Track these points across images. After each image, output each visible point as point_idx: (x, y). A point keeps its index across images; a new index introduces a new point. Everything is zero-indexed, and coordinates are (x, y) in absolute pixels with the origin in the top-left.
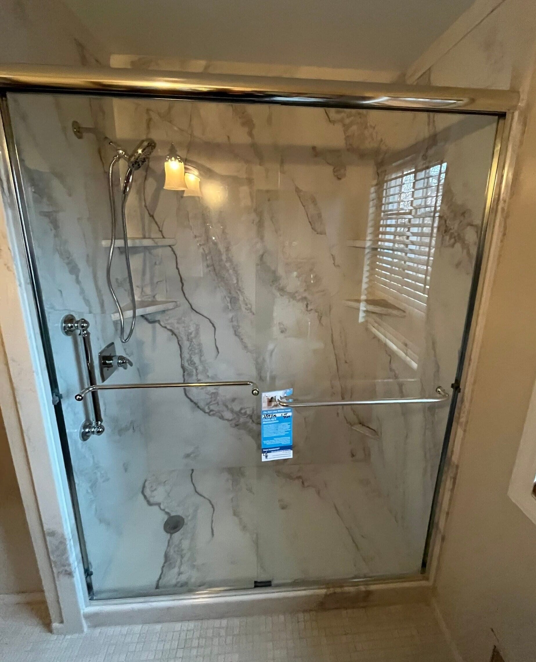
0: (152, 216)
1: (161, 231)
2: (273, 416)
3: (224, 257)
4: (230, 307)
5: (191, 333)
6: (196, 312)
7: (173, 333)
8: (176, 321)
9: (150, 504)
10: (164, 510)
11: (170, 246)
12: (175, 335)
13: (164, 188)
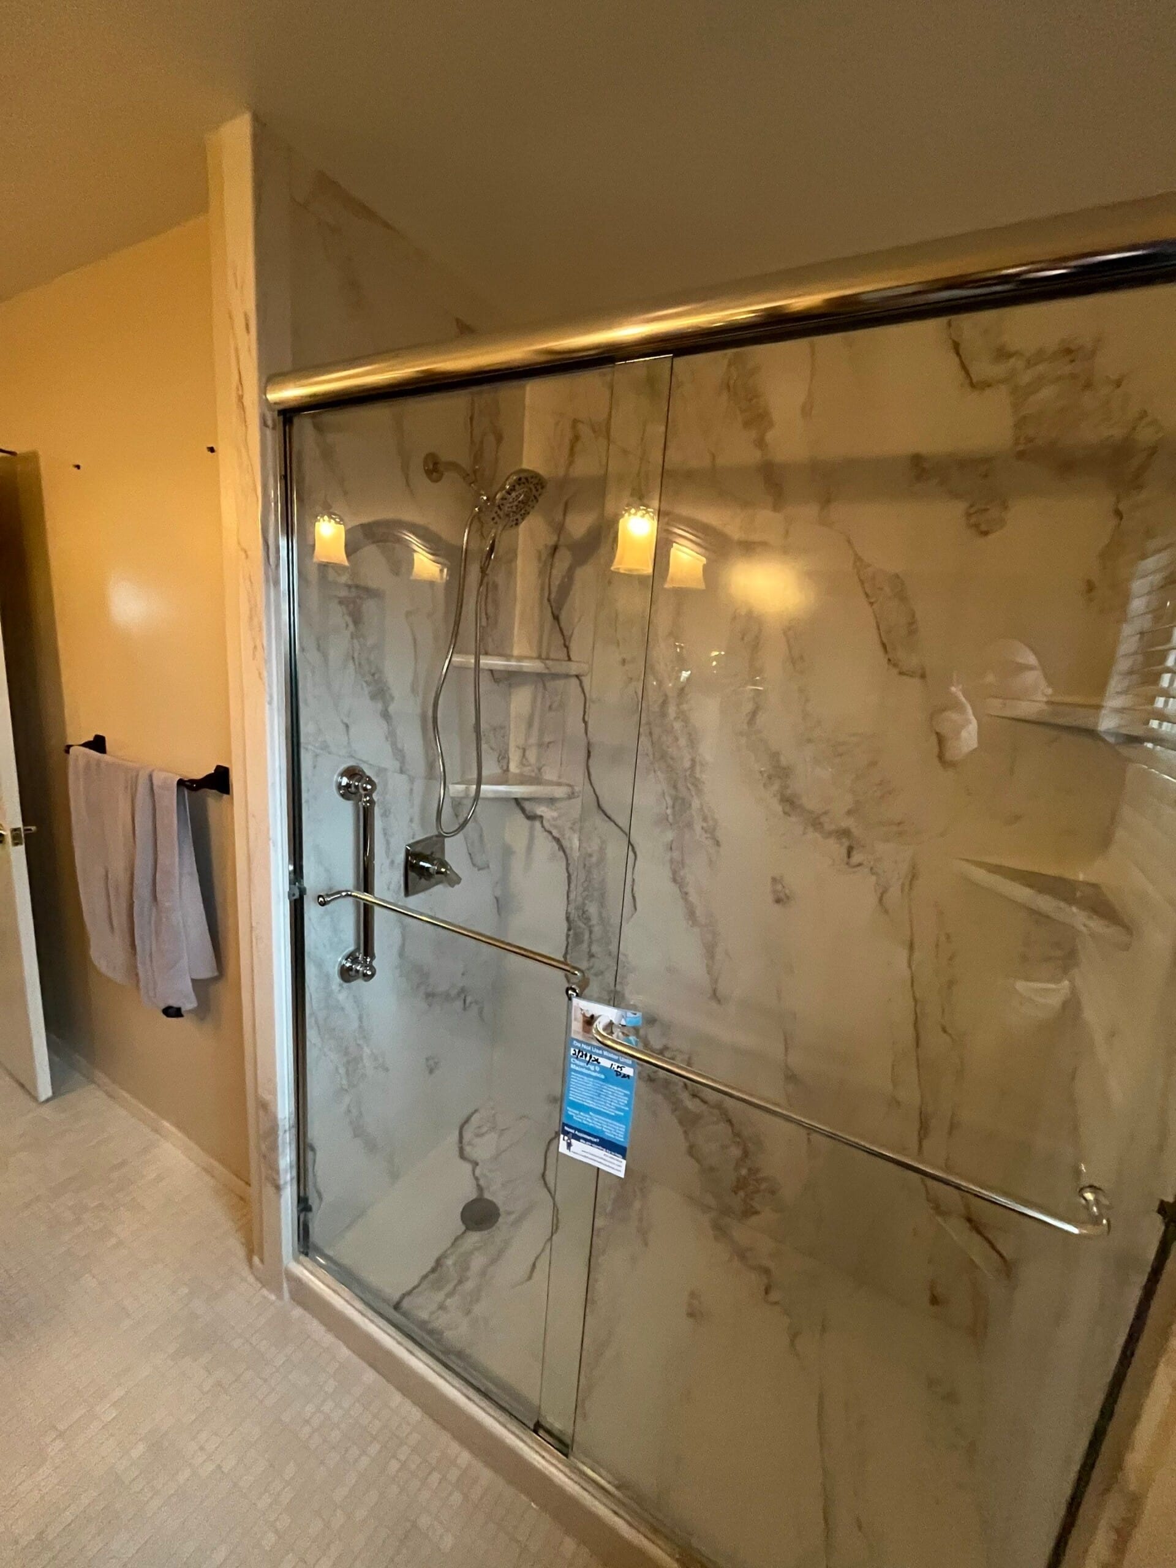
0: (556, 618)
1: (567, 647)
2: (593, 1059)
3: (672, 710)
4: (671, 818)
5: (590, 856)
6: (606, 815)
7: (562, 848)
8: (569, 824)
9: (462, 1155)
10: (477, 1179)
11: (577, 676)
12: (564, 852)
13: (612, 568)
